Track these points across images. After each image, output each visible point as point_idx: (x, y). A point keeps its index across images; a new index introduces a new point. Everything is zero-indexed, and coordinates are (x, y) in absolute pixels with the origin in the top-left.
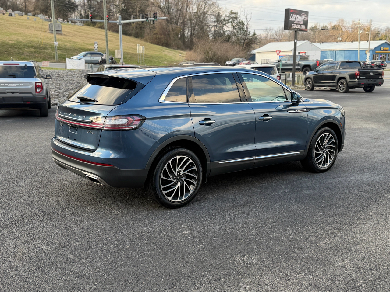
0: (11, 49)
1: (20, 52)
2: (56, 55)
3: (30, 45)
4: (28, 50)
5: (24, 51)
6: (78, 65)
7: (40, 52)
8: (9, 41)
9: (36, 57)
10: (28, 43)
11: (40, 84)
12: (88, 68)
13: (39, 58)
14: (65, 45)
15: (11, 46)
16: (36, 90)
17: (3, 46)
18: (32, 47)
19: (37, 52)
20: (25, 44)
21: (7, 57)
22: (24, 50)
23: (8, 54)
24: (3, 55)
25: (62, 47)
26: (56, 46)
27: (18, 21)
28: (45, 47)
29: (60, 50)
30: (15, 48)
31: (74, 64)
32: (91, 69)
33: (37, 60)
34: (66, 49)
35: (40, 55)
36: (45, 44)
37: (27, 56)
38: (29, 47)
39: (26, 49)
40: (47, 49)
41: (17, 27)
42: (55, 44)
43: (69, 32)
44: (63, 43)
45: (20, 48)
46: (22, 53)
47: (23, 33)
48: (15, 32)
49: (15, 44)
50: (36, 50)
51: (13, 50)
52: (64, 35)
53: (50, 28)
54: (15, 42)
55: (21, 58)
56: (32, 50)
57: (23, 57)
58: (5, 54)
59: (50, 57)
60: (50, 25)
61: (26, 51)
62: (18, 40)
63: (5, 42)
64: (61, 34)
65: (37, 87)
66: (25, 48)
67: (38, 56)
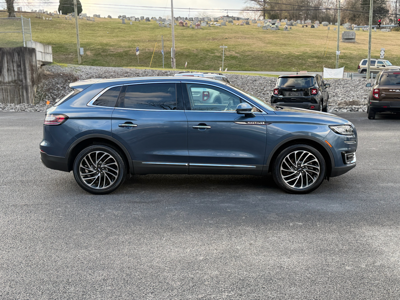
0: (295, 60)
1: (302, 63)
2: (337, 64)
3: (315, 55)
4: (311, 60)
5: (307, 62)
6: (336, 74)
7: (322, 62)
8: (295, 53)
9: (317, 67)
10: (314, 53)
11: (207, 93)
12: (347, 77)
13: (320, 68)
14: (351, 54)
15: (296, 57)
16: (203, 98)
17: (289, 57)
18: (316, 57)
19: (320, 61)
20: (310, 54)
21: (289, 68)
22: (308, 60)
23: (291, 65)
24: (286, 66)
25: (346, 56)
26: (338, 55)
27: (316, 33)
28: (329, 57)
29: (344, 58)
30: (299, 59)
31: (331, 73)
32: (350, 78)
33: (317, 70)
34: (350, 58)
35: (321, 65)
36: (330, 53)
37: (308, 66)
38: (313, 57)
39: (309, 60)
40: (331, 58)
41: (311, 39)
42: (337, 53)
43: (364, 40)
44: (350, 51)
45: (304, 59)
46: (305, 63)
47: (313, 44)
48: (305, 43)
49: (300, 55)
50: (319, 60)
51: (297, 61)
52: (356, 43)
53: (343, 37)
54: (301, 53)
55: (302, 68)
56: (315, 60)
57: (305, 67)
58: (288, 65)
59: (331, 67)
60: (343, 34)
61: (309, 61)
62: (305, 51)
63: (292, 54)
64: (354, 43)
65: (204, 95)
66: (308, 58)
67: (319, 66)
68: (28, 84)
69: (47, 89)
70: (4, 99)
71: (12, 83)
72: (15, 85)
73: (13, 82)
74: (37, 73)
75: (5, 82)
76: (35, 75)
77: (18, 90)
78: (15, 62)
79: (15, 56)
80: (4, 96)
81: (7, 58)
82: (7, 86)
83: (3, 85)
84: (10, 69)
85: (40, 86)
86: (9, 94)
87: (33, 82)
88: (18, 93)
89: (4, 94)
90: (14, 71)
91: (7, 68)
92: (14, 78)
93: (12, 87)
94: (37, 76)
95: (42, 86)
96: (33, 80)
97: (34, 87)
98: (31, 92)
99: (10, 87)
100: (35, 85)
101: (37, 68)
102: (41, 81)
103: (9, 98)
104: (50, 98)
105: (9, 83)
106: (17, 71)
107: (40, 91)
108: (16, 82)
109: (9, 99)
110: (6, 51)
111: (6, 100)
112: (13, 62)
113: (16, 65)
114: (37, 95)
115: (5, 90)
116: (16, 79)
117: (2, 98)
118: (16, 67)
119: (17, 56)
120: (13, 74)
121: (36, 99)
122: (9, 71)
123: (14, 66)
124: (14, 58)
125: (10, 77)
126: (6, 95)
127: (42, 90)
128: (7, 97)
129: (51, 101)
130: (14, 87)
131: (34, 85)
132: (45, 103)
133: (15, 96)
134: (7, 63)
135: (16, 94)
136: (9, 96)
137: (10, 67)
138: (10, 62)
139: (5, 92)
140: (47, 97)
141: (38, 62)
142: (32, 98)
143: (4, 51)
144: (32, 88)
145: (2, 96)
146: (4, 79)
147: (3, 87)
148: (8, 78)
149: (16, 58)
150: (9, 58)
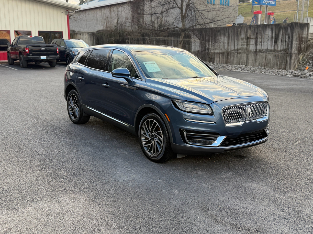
68: (293, 52)
69: (311, 57)
70: (275, 63)
71: (282, 51)
72: (285, 53)
73: (284, 50)
74: (307, 44)
75: (278, 50)
76: (304, 45)
77: (286, 57)
78: (287, 34)
79: (288, 29)
80: (276, 61)
81: (282, 31)
82: (279, 53)
83: (276, 52)
84: (283, 40)
85: (307, 55)
86: (279, 59)
87: (300, 51)
88: (286, 59)
89: (276, 59)
90: (286, 41)
91: (281, 39)
92: (284, 47)
93: (282, 54)
94: (306, 46)
95: (308, 54)
96: (300, 49)
97: (300, 55)
98: (295, 59)
99: (280, 54)
100: (302, 53)
101: (308, 40)
102: (309, 50)
103: (279, 62)
104: (310, 65)
105: (281, 51)
106: (288, 42)
107: (305, 58)
108: (286, 50)
109: (279, 64)
110: (283, 26)
111: (276, 64)
112: (286, 34)
113: (288, 37)
114: (301, 61)
115: (277, 57)
116: (286, 48)
117: (274, 62)
118: (287, 38)
119: (289, 30)
120: (284, 45)
121: (299, 65)
122: (282, 42)
123: (286, 38)
124: (287, 32)
125: (282, 47)
126: (277, 60)
127: (307, 57)
128: (277, 62)
129: (310, 67)
130: (283, 54)
131: (300, 53)
132: (305, 68)
133: (283, 61)
134: (282, 35)
135: (284, 60)
136: (279, 61)
137: (283, 38)
138: (284, 35)
139: (277, 58)
140: (308, 63)
141: (309, 35)
142: (295, 64)
143: (281, 26)
144: (297, 55)
145: (274, 61)
146: (277, 48)
147: (276, 54)
148: (281, 47)
149: (289, 31)
150: (284, 31)
